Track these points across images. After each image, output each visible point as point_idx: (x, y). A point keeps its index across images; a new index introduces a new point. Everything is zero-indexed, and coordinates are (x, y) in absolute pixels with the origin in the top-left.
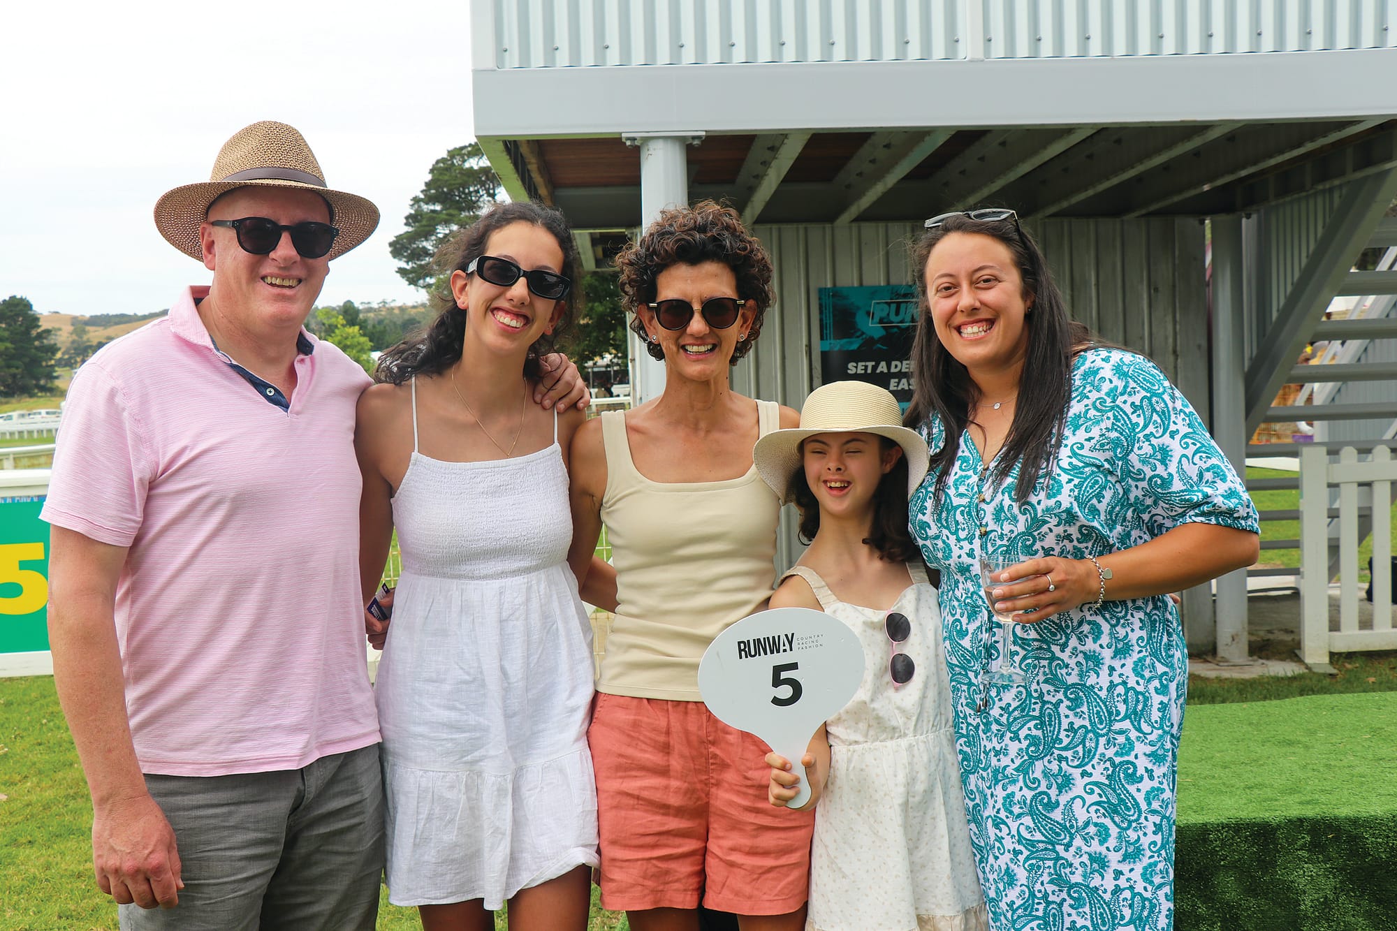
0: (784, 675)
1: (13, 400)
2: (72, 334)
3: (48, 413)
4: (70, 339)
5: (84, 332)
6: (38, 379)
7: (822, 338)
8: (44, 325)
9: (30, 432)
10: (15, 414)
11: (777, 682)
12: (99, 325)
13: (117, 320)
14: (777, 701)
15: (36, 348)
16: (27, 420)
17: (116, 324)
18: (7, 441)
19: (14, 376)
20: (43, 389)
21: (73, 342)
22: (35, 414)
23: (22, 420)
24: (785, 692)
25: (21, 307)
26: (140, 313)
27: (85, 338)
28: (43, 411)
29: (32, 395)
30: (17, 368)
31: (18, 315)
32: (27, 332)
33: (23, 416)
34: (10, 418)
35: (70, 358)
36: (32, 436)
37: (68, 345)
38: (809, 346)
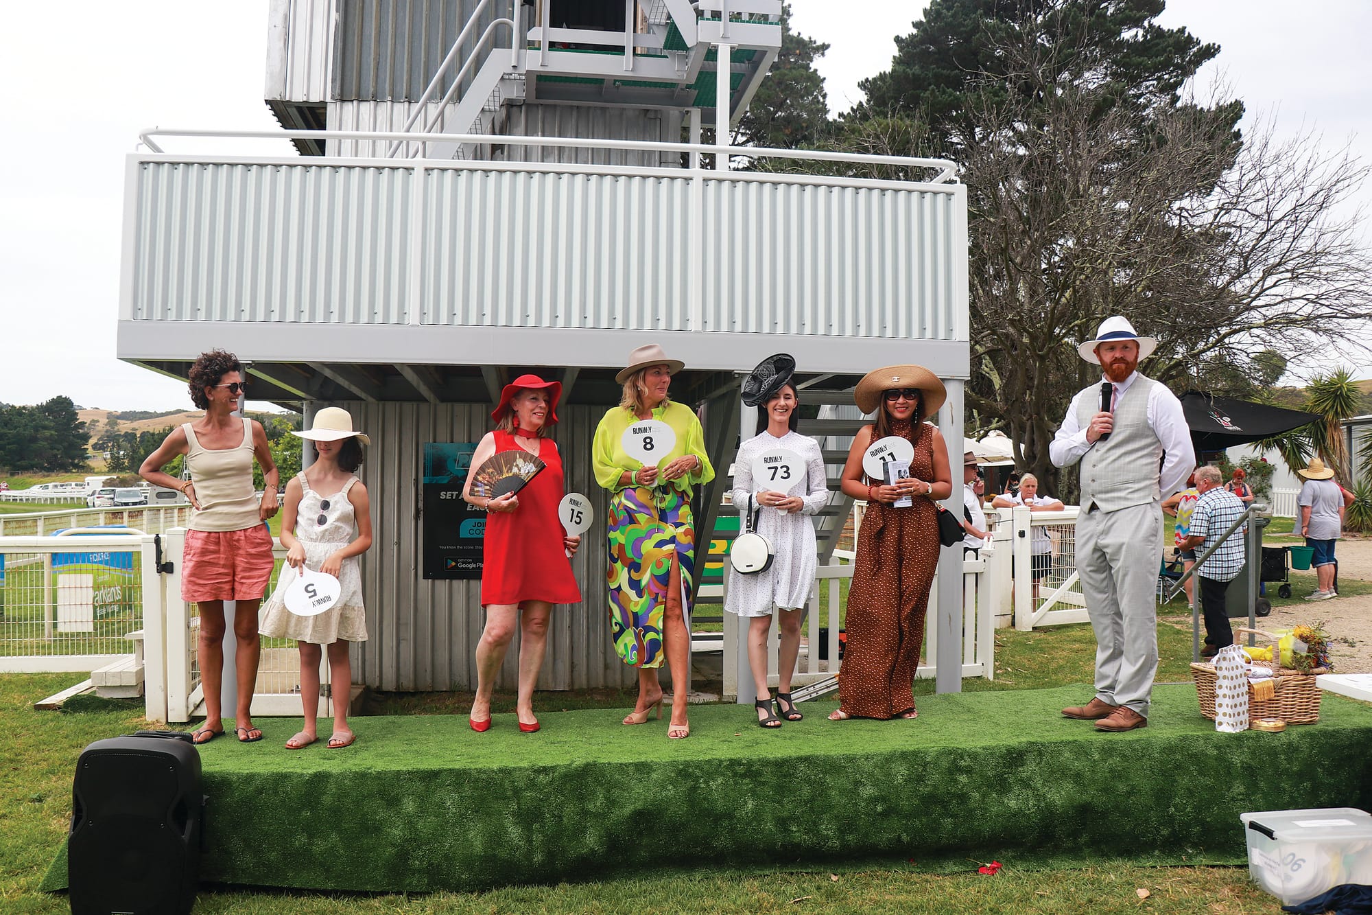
0: (313, 594)
1: (53, 474)
2: (106, 425)
3: (76, 485)
4: (105, 429)
5: (116, 424)
6: (73, 459)
7: (424, 476)
8: (81, 418)
9: (59, 499)
10: (51, 485)
11: (314, 591)
12: (127, 419)
13: (141, 416)
14: (313, 585)
15: (74, 436)
16: (60, 489)
17: (140, 419)
18: (42, 505)
19: (56, 456)
20: (77, 466)
21: (107, 431)
22: (67, 485)
23: (56, 490)
24: (310, 589)
25: (65, 404)
26: (159, 412)
27: (116, 429)
28: (73, 484)
29: (67, 471)
30: (58, 450)
31: (62, 411)
32: (68, 424)
33: (56, 486)
34: (47, 487)
35: (104, 443)
36: (60, 502)
37: (103, 433)
38: (417, 480)
